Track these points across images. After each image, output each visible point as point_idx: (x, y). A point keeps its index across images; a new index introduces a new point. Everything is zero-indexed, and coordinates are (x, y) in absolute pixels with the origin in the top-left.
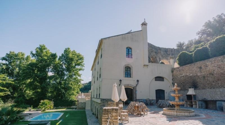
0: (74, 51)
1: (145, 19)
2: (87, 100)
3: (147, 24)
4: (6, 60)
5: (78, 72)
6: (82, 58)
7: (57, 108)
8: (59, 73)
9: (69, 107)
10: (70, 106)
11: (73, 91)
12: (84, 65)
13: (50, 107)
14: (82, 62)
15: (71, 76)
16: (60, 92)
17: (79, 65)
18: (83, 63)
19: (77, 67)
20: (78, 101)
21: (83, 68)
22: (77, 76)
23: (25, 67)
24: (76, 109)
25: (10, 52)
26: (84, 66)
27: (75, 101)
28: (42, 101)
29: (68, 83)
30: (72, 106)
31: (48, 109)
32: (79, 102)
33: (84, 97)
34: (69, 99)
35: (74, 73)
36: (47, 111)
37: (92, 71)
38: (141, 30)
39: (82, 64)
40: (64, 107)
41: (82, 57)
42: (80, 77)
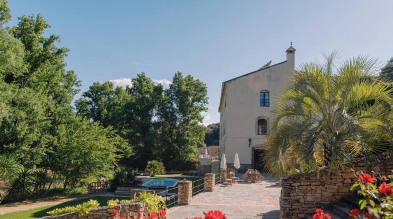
0: (189, 76)
1: (291, 42)
2: (213, 161)
3: (295, 50)
4: (90, 96)
5: (198, 114)
6: (204, 88)
7: (168, 172)
8: (168, 116)
9: (185, 172)
10: (187, 171)
11: (191, 146)
12: (208, 100)
13: (161, 171)
14: (204, 95)
15: (186, 122)
16: (172, 149)
17: (199, 100)
18: (206, 96)
19: (195, 104)
20: (199, 163)
21: (206, 106)
22: (197, 121)
23: (120, 110)
24: (196, 175)
25: (94, 84)
26: (208, 102)
27: (195, 162)
28: (149, 162)
29: (183, 133)
30: (191, 171)
31: (157, 174)
32: (201, 164)
33: (209, 156)
34: (185, 160)
35: (190, 115)
36: (157, 176)
37: (220, 113)
38: (286, 60)
39: (205, 98)
40: (178, 172)
41: (204, 86)
42: (202, 122)
